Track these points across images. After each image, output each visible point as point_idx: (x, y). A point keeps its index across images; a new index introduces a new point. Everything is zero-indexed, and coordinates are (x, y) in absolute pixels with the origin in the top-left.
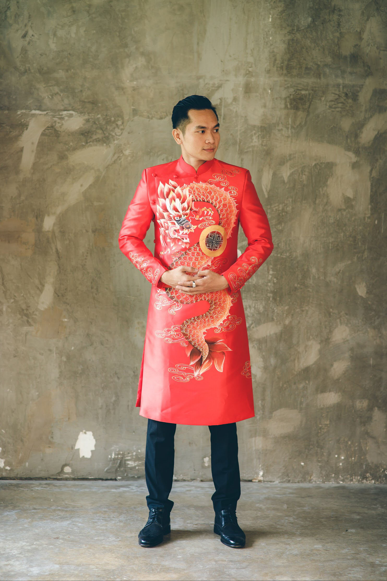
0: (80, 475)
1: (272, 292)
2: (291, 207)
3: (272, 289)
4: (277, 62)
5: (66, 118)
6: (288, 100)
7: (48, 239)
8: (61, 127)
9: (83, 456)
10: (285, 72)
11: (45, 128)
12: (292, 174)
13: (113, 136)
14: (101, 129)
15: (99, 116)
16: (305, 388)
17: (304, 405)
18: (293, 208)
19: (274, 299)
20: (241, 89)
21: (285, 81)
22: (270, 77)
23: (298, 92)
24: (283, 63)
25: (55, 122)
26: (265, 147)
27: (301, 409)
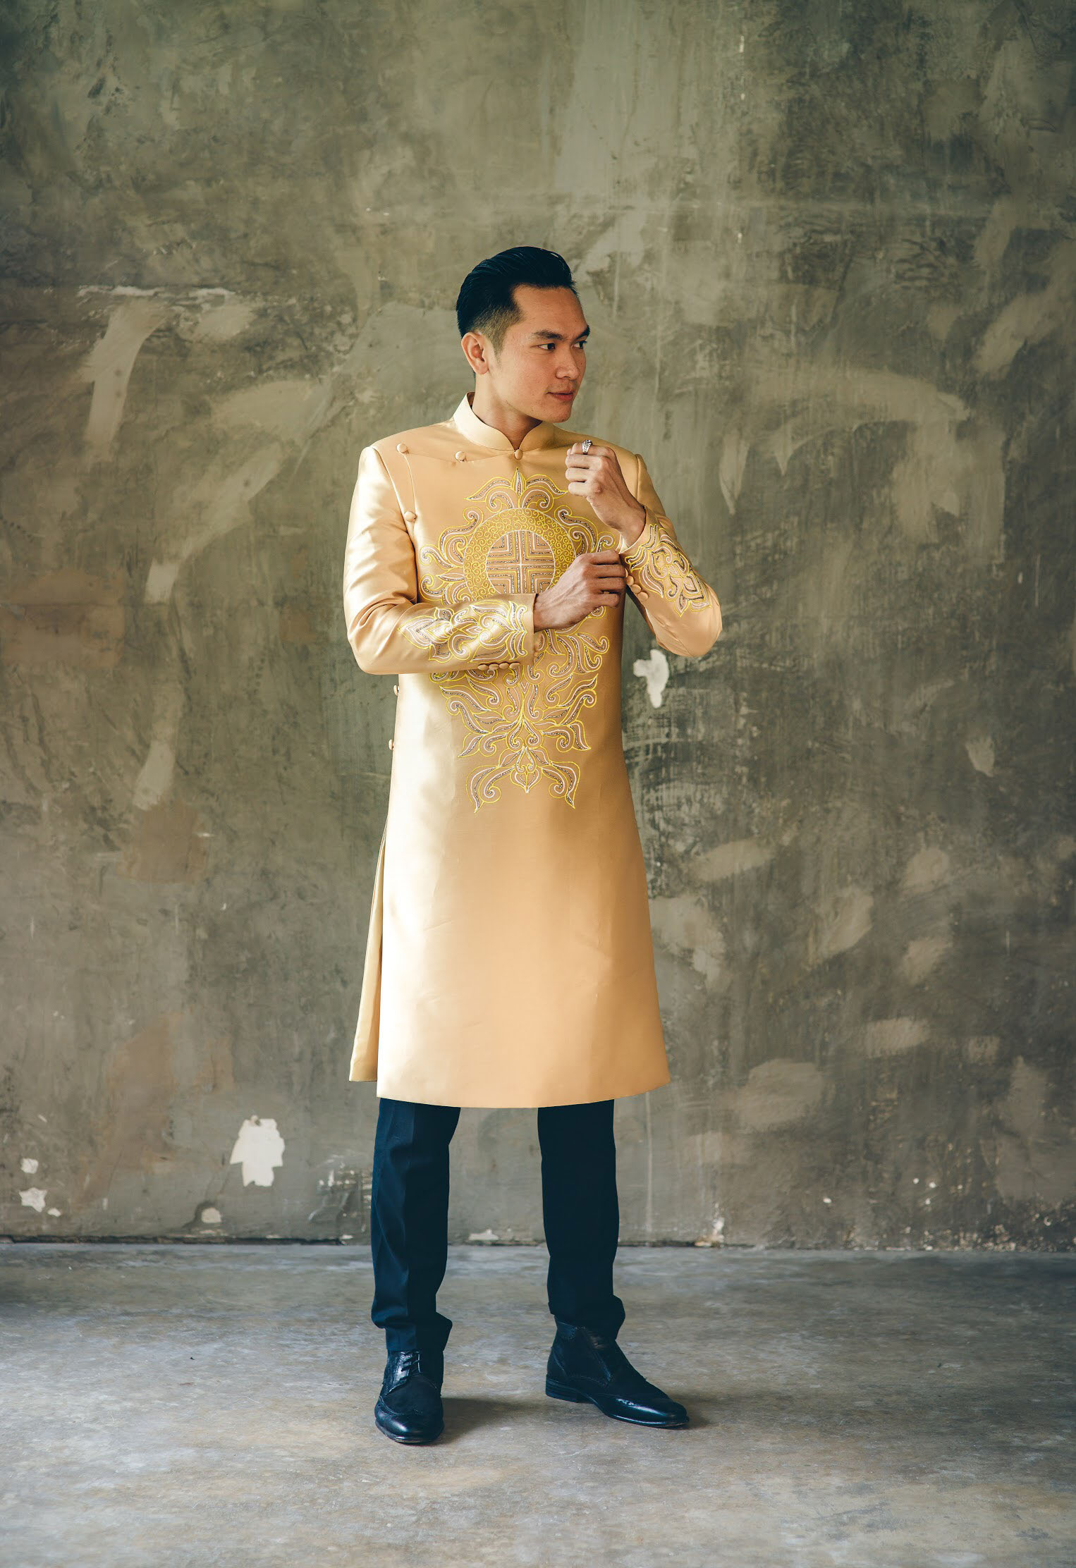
0: (244, 1230)
1: (746, 762)
2: (795, 540)
3: (748, 754)
4: (759, 159)
5: (206, 307)
6: (788, 257)
7: (158, 624)
8: (191, 331)
9: (253, 1183)
10: (780, 184)
11: (151, 331)
12: (798, 453)
13: (329, 355)
14: (298, 335)
15: (293, 301)
16: (833, 1008)
17: (831, 1051)
18: (801, 542)
19: (753, 780)
20: (665, 230)
21: (782, 208)
22: (740, 199)
23: (815, 237)
24: (774, 161)
25: (177, 316)
26: (727, 383)
27: (823, 1062)
